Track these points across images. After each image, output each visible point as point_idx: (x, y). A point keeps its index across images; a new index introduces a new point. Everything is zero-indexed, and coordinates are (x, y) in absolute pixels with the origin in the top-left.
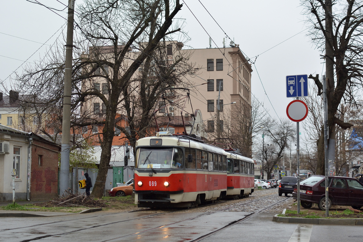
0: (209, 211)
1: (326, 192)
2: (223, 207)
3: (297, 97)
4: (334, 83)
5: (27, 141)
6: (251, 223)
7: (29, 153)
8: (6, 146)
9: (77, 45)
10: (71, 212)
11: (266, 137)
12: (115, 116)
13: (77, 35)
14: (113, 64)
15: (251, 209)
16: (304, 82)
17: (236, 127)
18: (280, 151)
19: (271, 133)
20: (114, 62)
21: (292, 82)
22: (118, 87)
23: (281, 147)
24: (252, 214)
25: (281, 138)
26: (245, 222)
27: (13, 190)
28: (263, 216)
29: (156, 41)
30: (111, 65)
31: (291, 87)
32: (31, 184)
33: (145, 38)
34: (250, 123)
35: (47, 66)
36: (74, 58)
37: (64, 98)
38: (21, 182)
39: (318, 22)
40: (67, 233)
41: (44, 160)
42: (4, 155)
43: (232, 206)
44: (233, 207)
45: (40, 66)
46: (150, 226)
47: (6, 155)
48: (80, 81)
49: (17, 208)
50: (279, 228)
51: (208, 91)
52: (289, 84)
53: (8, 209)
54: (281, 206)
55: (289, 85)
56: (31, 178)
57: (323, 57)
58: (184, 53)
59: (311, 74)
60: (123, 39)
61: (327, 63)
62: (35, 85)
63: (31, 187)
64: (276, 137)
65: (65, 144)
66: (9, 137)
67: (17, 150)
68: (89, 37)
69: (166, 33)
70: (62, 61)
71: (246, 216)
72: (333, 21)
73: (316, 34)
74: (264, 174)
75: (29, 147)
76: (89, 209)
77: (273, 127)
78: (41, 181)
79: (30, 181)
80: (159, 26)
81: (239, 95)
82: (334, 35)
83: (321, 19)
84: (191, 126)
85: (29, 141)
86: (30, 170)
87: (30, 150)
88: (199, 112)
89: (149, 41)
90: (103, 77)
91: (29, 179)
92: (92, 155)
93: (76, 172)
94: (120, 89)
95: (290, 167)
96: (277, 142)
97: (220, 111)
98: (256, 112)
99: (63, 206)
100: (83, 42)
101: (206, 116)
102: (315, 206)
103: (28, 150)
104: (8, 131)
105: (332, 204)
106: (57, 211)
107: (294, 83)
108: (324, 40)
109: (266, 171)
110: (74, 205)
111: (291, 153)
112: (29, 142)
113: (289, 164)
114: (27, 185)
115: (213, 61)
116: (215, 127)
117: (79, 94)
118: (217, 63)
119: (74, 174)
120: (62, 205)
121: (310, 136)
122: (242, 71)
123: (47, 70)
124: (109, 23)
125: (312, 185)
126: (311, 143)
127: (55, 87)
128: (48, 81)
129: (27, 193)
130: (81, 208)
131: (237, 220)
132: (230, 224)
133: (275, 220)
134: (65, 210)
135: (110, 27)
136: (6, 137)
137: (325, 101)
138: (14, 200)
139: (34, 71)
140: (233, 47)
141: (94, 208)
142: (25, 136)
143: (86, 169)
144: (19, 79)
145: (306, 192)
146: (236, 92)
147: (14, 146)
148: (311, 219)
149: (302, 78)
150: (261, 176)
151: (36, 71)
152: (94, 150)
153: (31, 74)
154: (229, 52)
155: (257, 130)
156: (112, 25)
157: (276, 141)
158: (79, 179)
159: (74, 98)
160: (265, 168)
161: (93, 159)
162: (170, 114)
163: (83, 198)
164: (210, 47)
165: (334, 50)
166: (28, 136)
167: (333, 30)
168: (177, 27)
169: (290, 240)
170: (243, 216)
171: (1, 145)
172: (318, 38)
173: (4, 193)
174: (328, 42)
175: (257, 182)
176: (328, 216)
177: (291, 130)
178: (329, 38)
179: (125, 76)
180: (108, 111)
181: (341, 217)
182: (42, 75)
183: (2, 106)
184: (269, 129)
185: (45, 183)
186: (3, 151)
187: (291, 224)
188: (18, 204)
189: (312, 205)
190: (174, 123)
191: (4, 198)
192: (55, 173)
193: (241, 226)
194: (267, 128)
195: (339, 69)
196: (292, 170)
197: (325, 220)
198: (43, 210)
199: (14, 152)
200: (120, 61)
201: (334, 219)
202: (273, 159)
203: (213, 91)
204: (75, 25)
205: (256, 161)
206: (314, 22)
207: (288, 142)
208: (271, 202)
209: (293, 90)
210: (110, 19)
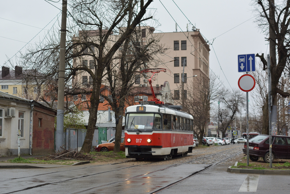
0: (176, 164)
1: (270, 148)
3: (247, 72)
4: (276, 60)
5: (29, 107)
6: (210, 174)
7: (31, 116)
8: (13, 111)
9: (69, 30)
10: (65, 164)
12: (100, 87)
13: (70, 21)
14: (98, 45)
15: (210, 162)
16: (252, 60)
17: (197, 95)
18: (232, 115)
19: (225, 101)
20: (99, 44)
21: (242, 60)
22: (103, 64)
23: (234, 111)
24: (210, 166)
25: (234, 104)
26: (205, 173)
27: (19, 147)
28: (219, 168)
29: (133, 27)
30: (97, 45)
31: (242, 64)
32: (33, 142)
33: (124, 24)
34: (209, 93)
35: (45, 46)
36: (67, 40)
37: (59, 72)
38: (24, 140)
39: (263, 11)
40: (62, 182)
41: (43, 123)
42: (11, 118)
43: (194, 159)
45: (40, 47)
47: (13, 118)
48: (72, 59)
49: (21, 161)
50: (232, 178)
51: (175, 66)
52: (240, 61)
53: (15, 161)
54: (234, 159)
55: (240, 62)
56: (33, 137)
57: (267, 39)
58: (155, 36)
59: (258, 54)
60: (107, 25)
61: (270, 44)
62: (36, 62)
63: (32, 144)
64: (229, 104)
65: (60, 109)
66: (15, 104)
67: (21, 115)
68: (79, 24)
69: (141, 20)
70: (57, 43)
71: (206, 168)
72: (275, 10)
73: (262, 21)
74: (220, 133)
75: (31, 112)
76: (79, 162)
77: (227, 95)
78: (41, 140)
79: (32, 140)
80: (135, 14)
81: (200, 70)
83: (266, 9)
84: (161, 95)
85: (31, 107)
86: (32, 130)
88: (167, 84)
89: (127, 26)
90: (90, 55)
91: (31, 138)
92: (82, 118)
93: (69, 132)
95: (241, 127)
96: (230, 108)
97: (184, 83)
98: (213, 84)
100: (74, 27)
101: (174, 87)
102: (261, 159)
103: (30, 114)
104: (15, 99)
105: (275, 158)
106: (54, 163)
107: (244, 61)
109: (221, 131)
110: (67, 158)
111: (241, 116)
112: (31, 108)
113: (240, 125)
114: (30, 143)
115: (179, 42)
116: (180, 96)
117: (71, 69)
118: (182, 44)
119: (67, 134)
120: (58, 159)
121: (256, 103)
122: (202, 50)
123: (45, 50)
124: (95, 12)
125: (259, 142)
127: (51, 64)
128: (46, 58)
129: (29, 149)
130: (73, 162)
131: (198, 171)
132: (193, 174)
133: (229, 171)
134: (60, 163)
135: (96, 16)
136: (12, 104)
137: (269, 75)
138: (19, 155)
139: (35, 51)
140: (194, 31)
141: (84, 161)
142: (28, 103)
144: (23, 58)
145: (254, 148)
146: (197, 67)
147: (19, 111)
148: (258, 170)
149: (251, 56)
150: (217, 135)
151: (37, 51)
152: (83, 114)
153: (32, 53)
154: (192, 35)
155: (214, 97)
156: (98, 13)
157: (229, 107)
158: (71, 137)
159: (67, 73)
160: (221, 129)
161: (82, 121)
162: (144, 85)
163: (75, 153)
164: (176, 31)
165: (276, 33)
166: (30, 103)
167: (275, 18)
168: (150, 16)
169: (242, 187)
170: (203, 167)
171: (8, 110)
172: (263, 25)
173: (11, 149)
174: (271, 27)
175: (214, 140)
176: (272, 168)
177: (241, 98)
178: (272, 24)
179: (108, 55)
180: (95, 83)
181: (282, 169)
182: (41, 54)
183: (9, 78)
184: (224, 97)
185: (44, 141)
186: (10, 115)
187: (242, 174)
188: (23, 158)
189: (259, 159)
190: (147, 92)
191: (11, 153)
192: (52, 133)
193: (202, 176)
194: (222, 96)
195: (280, 50)
196: (242, 130)
197: (269, 171)
198: (43, 162)
199: (19, 116)
200: (104, 43)
201: (277, 170)
202: (226, 121)
203: (179, 66)
204: (68, 13)
205: (213, 123)
206: (260, 11)
207: (239, 108)
208: (225, 156)
209: (243, 66)
210: (96, 8)
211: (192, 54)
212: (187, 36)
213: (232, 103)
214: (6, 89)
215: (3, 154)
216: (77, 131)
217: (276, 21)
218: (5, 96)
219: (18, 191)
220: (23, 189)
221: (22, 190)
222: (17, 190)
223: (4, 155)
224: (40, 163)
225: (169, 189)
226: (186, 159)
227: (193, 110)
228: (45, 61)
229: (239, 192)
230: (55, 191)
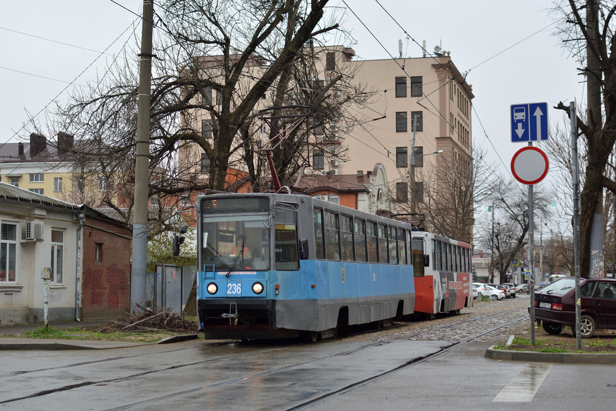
0: (383, 340)
1: (576, 307)
2: (408, 333)
3: (530, 141)
4: (600, 117)
5: (75, 219)
6: (446, 361)
7: (78, 239)
8: (38, 227)
9: (160, 54)
10: (143, 341)
11: (496, 211)
12: (226, 175)
13: (159, 37)
14: (222, 86)
15: (456, 337)
16: (541, 116)
17: (443, 193)
18: (521, 234)
19: (507, 204)
20: (223, 83)
21: (520, 116)
22: (231, 126)
23: (524, 227)
24: (454, 344)
25: (524, 212)
26: (438, 359)
27: (45, 305)
28: (472, 349)
29: (296, 47)
30: (218, 87)
31: (519, 124)
32: (83, 293)
33: (276, 42)
34: (467, 187)
35: (110, 90)
36: (155, 75)
37: (137, 144)
38: (64, 290)
39: (572, 11)
40: (122, 378)
41: (105, 252)
42: (35, 243)
43: (426, 330)
44: (426, 332)
45: (97, 91)
46: (269, 367)
47: (38, 243)
48: (166, 116)
49: (51, 334)
50: (490, 370)
51: (397, 131)
52: (515, 118)
53: (37, 335)
54: (511, 330)
55: (515, 121)
56: (83, 283)
57: (582, 72)
58: (345, 67)
59: (561, 102)
60: (240, 43)
61: (589, 81)
62: (90, 123)
63: (82, 298)
64: (514, 211)
65: (139, 223)
66: (44, 213)
67: (57, 236)
68: (181, 41)
69: (313, 32)
70: (134, 83)
71: (443, 348)
72: (599, 8)
73: (569, 32)
74: (494, 274)
75: (79, 230)
76: (174, 337)
77: (510, 193)
78: (100, 288)
79: (81, 288)
80: (302, 20)
81: (450, 138)
82: (601, 33)
83: (578, 6)
84: (368, 192)
85: (78, 219)
86: (80, 268)
87: (80, 235)
88: (381, 169)
89: (285, 46)
90: (204, 108)
91: (80, 284)
92: (191, 243)
93: (162, 272)
94: (233, 129)
95: (541, 261)
96: (517, 219)
97: (415, 166)
98: (477, 168)
99: (132, 331)
100: (170, 48)
101: (394, 175)
102: (567, 330)
103: (77, 234)
104: (42, 202)
105: (597, 328)
106: (119, 339)
107: (524, 118)
108: (584, 42)
109: (498, 268)
110: (150, 329)
111: (541, 238)
112: (79, 221)
113: (539, 257)
114: (76, 295)
115: (406, 80)
116: (409, 197)
117: (165, 137)
118: (412, 83)
119: (160, 277)
120: (130, 329)
122: (455, 97)
123: (110, 97)
124: (215, 15)
125: (562, 293)
126: (566, 220)
127: (123, 126)
128: (111, 115)
129: (75, 308)
130: (161, 335)
131: (423, 356)
132: (409, 363)
133: (490, 355)
134: (133, 338)
135: (216, 23)
136: (38, 212)
137: (574, 149)
138: (46, 322)
139: (87, 99)
140: (439, 55)
141: (184, 335)
142: (71, 211)
143: (180, 267)
144: (62, 114)
145: (552, 306)
146: (446, 133)
147: (52, 227)
148: (550, 354)
149: (538, 108)
150: (490, 278)
151: (91, 100)
152: (193, 234)
153: (82, 104)
154: (433, 65)
155: (480, 198)
156: (220, 19)
157: (514, 217)
158: (167, 283)
159: (157, 146)
160: (496, 264)
161: (191, 249)
162: (332, 171)
163: (167, 316)
164: (401, 56)
165: (601, 59)
166: (77, 211)
167: (600, 25)
168: (333, 22)
169: (504, 391)
170: (437, 348)
171: (29, 226)
172: (573, 40)
173: (36, 309)
174: (590, 46)
175: (481, 288)
176: (581, 349)
177: (540, 198)
178: (592, 39)
179: (242, 107)
180: (213, 168)
181: (603, 351)
182: (101, 106)
183: (46, 159)
184: (503, 196)
185: (107, 292)
186: (33, 236)
187: (516, 362)
188: (54, 328)
189: (562, 329)
190: (338, 187)
191: (36, 318)
192: (125, 275)
193: (428, 366)
194: (499, 195)
195: (609, 93)
196: (543, 267)
197: (575, 356)
198: (96, 337)
199: (52, 238)
200: (233, 81)
201: (590, 354)
202: (510, 248)
203: (406, 131)
204: (156, 19)
205: (484, 252)
206: (565, 12)
207: (536, 220)
208: (495, 324)
209: (523, 129)
210: (218, 8)
211: (420, 105)
212: (401, 65)
213: (521, 210)
214: (39, 181)
215: (18, 320)
216: (180, 271)
217: (601, 31)
218: (22, 197)
219: (19, 399)
220: (29, 395)
221: (28, 397)
222: (17, 398)
223: (19, 323)
224: (89, 339)
225: (344, 394)
226: (409, 329)
227: (434, 225)
228: (110, 121)
229: (492, 403)
230: (96, 400)
